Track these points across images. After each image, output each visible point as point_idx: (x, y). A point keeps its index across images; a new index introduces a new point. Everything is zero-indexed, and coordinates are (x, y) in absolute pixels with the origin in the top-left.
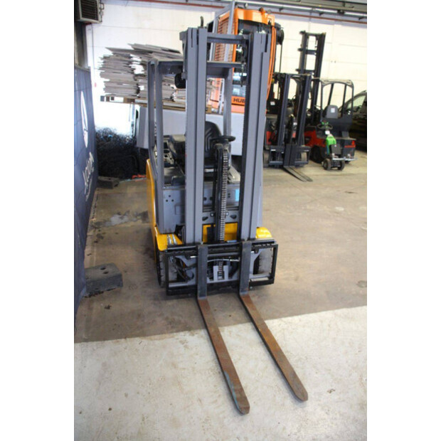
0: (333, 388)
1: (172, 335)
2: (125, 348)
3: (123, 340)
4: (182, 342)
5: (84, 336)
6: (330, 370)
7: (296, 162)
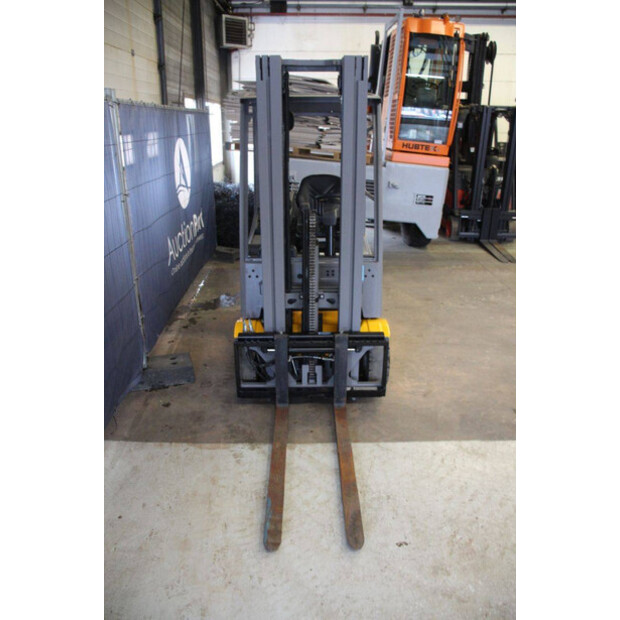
0: (407, 541)
1: (227, 445)
2: (166, 454)
3: (167, 444)
4: (235, 456)
5: (126, 434)
6: (414, 517)
7: (499, 234)
